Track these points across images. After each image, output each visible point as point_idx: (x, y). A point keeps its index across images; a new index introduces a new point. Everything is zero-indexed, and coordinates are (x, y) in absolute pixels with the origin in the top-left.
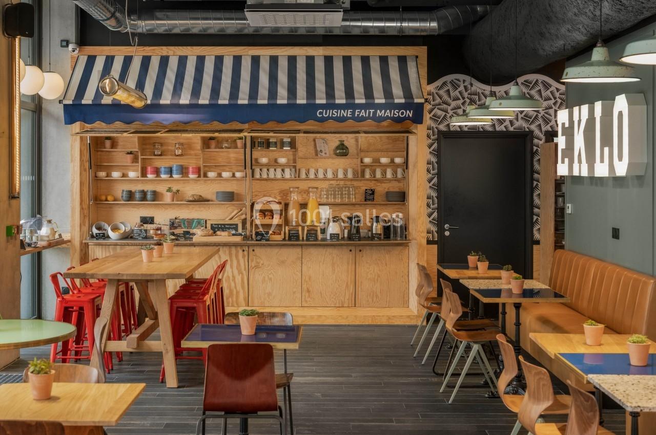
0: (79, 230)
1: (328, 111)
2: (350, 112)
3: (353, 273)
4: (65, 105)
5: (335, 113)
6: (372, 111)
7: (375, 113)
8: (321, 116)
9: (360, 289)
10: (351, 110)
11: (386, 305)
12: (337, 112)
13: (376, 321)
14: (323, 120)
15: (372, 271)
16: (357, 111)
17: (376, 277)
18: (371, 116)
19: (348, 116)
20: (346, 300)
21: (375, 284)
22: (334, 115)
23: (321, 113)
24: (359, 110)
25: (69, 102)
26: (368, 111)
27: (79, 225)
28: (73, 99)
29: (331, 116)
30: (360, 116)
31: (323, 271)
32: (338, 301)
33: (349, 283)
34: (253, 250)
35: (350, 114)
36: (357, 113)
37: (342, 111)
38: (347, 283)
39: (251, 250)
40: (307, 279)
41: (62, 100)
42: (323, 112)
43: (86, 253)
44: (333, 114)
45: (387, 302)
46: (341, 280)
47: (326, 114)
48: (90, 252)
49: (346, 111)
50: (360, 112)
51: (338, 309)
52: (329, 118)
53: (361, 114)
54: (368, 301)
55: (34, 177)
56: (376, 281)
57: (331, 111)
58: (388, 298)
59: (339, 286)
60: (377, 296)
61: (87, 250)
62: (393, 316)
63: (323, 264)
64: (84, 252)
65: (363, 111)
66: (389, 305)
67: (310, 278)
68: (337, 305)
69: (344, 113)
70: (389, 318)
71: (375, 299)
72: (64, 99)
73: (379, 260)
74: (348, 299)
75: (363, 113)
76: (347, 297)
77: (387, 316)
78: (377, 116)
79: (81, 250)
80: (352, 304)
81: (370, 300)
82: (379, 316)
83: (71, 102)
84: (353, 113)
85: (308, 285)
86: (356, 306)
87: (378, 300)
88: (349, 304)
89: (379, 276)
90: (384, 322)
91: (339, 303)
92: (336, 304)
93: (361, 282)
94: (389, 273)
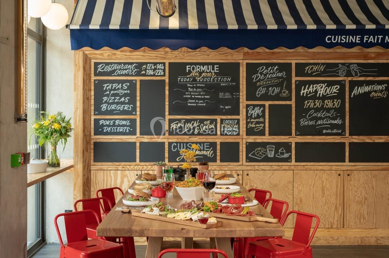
0: (82, 156)
1: (337, 37)
2: (359, 38)
3: (342, 196)
4: (72, 31)
5: (344, 39)
6: (380, 37)
7: (383, 39)
8: (330, 41)
9: (348, 211)
10: (360, 36)
11: (373, 226)
12: (346, 38)
13: (366, 242)
14: (331, 46)
15: (359, 195)
16: (365, 37)
17: (363, 200)
18: (380, 42)
19: (357, 41)
20: (336, 222)
21: (362, 207)
22: (343, 40)
23: (329, 39)
24: (368, 36)
25: (76, 27)
26: (376, 37)
27: (82, 151)
28: (80, 24)
29: (339, 42)
30: (369, 42)
31: (314, 194)
32: (327, 222)
33: (338, 206)
34: (248, 175)
35: (358, 40)
36: (365, 39)
37: (351, 37)
38: (336, 207)
39: (246, 175)
40: (298, 202)
41: (69, 25)
42: (332, 37)
43: (88, 177)
44: (341, 40)
45: (373, 223)
46: (330, 203)
47: (335, 40)
48: (92, 176)
49: (355, 37)
50: (369, 38)
51: (328, 230)
52: (337, 44)
53: (370, 40)
54: (356, 222)
55: (38, 105)
56: (363, 204)
57: (340, 37)
58: (375, 219)
59: (328, 208)
60: (364, 218)
61: (89, 174)
62: (381, 237)
63: (313, 187)
64: (86, 177)
65: (372, 37)
66: (375, 227)
67: (301, 201)
68: (327, 226)
69: (352, 39)
70: (378, 239)
71: (362, 221)
72: (71, 23)
73: (366, 184)
74: (337, 221)
75: (371, 39)
76: (336, 219)
77: (376, 237)
78: (386, 42)
79: (84, 175)
80: (340, 226)
81: (358, 222)
82: (368, 237)
83: (78, 27)
84: (362, 39)
85: (299, 207)
86: (345, 227)
87: (365, 221)
88: (337, 225)
89: (366, 199)
90: (373, 242)
91: (329, 224)
92: (325, 225)
93: (350, 205)
94: (376, 195)
